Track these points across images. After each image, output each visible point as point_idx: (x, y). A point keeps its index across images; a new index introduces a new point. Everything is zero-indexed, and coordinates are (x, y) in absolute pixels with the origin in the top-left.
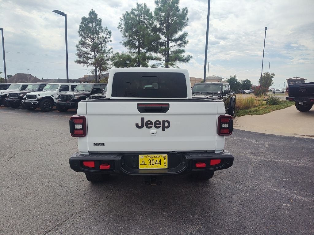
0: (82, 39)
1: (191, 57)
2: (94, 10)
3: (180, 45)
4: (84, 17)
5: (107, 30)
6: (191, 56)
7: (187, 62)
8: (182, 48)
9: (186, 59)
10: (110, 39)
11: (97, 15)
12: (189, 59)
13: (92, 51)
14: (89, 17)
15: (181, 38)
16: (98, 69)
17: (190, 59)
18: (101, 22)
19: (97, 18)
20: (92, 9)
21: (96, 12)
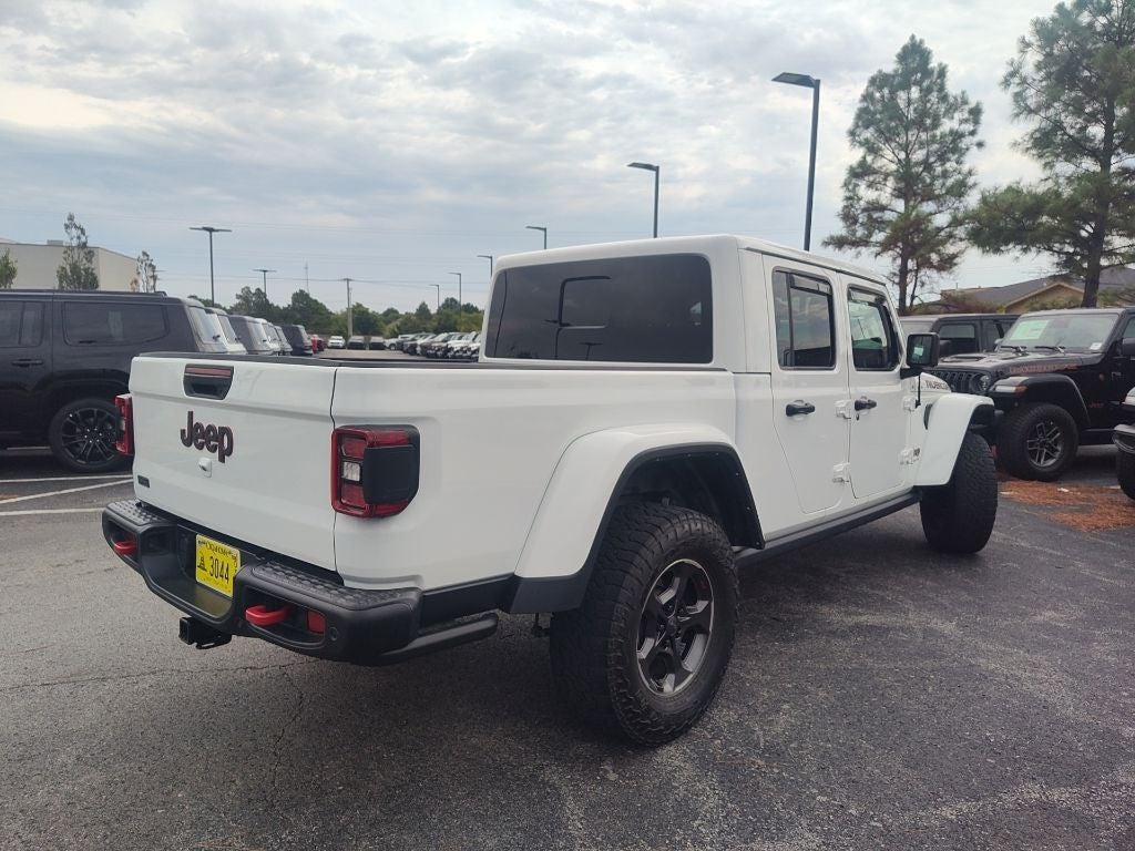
0: (864, 158)
2: (918, 39)
4: (880, 71)
5: (965, 102)
10: (976, 139)
11: (929, 53)
13: (898, 197)
14: (896, 71)
16: (911, 264)
18: (944, 76)
19: (931, 66)
20: (913, 37)
21: (927, 45)
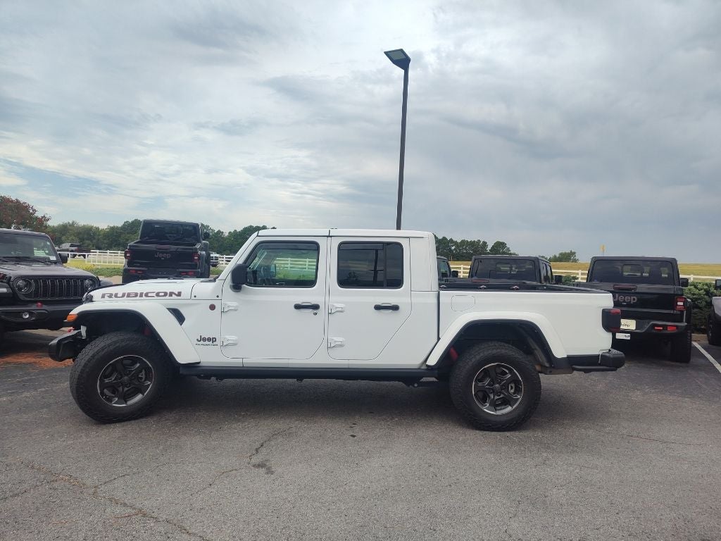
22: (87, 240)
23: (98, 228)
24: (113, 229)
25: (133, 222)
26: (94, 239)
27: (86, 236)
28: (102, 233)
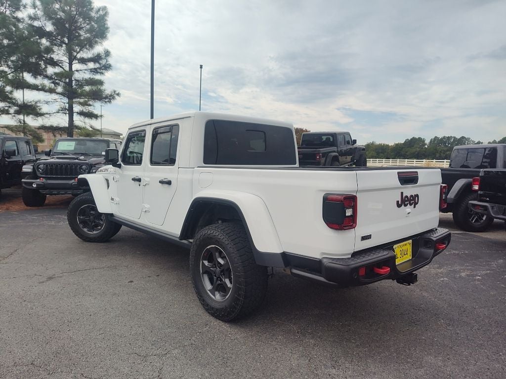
1: (118, 94)
3: (95, 71)
6: (117, 92)
7: (110, 102)
8: (98, 77)
9: (106, 98)
12: (114, 98)
15: (96, 59)
17: (117, 97)
22: (381, 153)
23: (388, 145)
24: (397, 145)
25: (411, 139)
26: (385, 152)
27: (380, 151)
28: (390, 148)
